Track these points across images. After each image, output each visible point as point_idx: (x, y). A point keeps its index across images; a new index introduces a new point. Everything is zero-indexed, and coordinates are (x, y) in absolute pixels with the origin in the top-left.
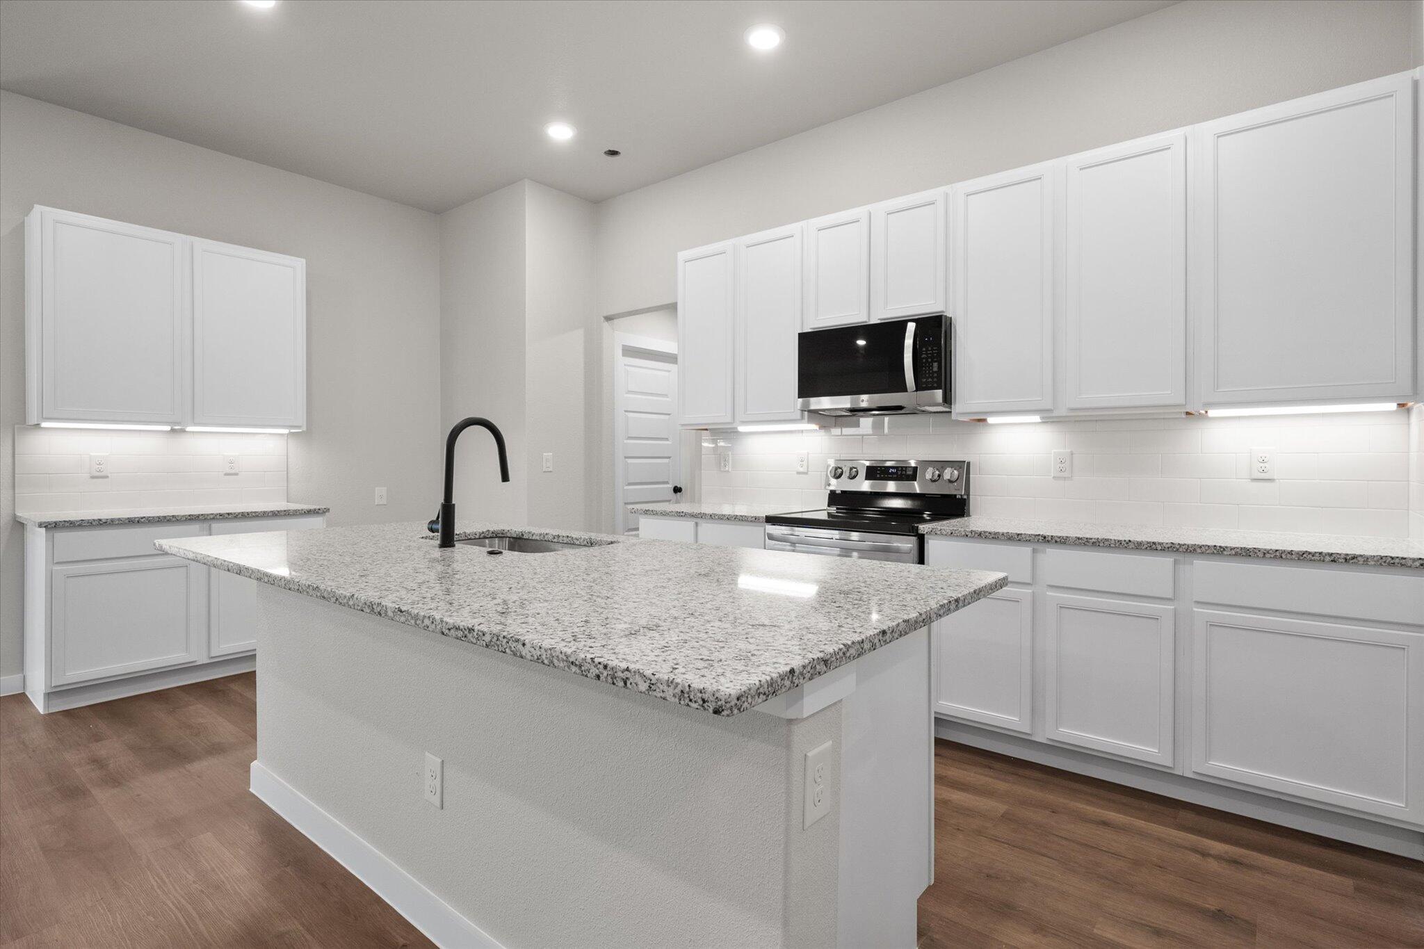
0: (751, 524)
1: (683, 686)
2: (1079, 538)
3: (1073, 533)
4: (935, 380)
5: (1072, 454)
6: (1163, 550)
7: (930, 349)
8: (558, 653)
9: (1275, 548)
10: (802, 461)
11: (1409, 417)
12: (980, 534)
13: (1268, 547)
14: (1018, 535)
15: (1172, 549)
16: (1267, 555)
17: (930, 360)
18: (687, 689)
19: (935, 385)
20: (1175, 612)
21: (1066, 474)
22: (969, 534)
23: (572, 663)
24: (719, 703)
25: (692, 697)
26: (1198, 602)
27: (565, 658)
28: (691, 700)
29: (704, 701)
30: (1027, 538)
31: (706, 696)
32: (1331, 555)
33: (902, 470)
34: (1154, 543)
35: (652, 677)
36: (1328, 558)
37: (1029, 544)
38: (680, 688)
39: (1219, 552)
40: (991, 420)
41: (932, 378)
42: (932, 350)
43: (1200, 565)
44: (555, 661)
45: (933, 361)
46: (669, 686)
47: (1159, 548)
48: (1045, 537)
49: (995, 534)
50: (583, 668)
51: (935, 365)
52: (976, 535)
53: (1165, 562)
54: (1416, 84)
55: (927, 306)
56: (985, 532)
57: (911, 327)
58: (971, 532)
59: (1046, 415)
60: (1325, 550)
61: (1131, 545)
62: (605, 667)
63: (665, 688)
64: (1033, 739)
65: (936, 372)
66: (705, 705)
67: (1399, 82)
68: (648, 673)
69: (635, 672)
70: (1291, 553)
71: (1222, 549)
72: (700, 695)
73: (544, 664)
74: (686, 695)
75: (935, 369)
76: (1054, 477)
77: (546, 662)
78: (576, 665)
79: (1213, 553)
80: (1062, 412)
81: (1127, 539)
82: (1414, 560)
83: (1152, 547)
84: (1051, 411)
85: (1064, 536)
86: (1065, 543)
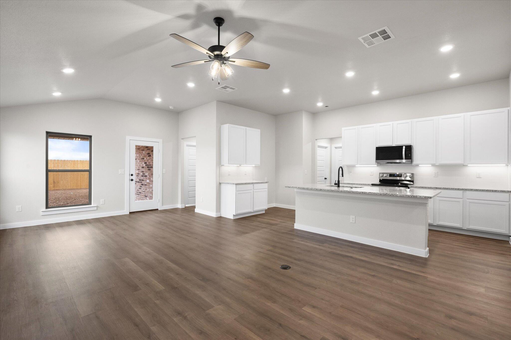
3: (442, 187)
5: (438, 172)
6: (461, 190)
10: (371, 173)
11: (508, 167)
12: (422, 187)
13: (481, 189)
15: (462, 189)
17: (408, 154)
19: (409, 159)
20: (463, 200)
21: (437, 176)
26: (467, 199)
30: (433, 188)
32: (492, 190)
33: (398, 175)
39: (471, 190)
40: (419, 165)
42: (409, 152)
43: (467, 192)
51: (410, 155)
53: (461, 192)
54: (508, 110)
55: (408, 143)
57: (404, 147)
60: (491, 189)
64: (433, 224)
67: (505, 109)
70: (485, 190)
71: (472, 189)
75: (410, 156)
76: (434, 177)
80: (437, 164)
82: (507, 191)
83: (458, 189)
84: (435, 164)
85: (441, 187)
86: (441, 189)
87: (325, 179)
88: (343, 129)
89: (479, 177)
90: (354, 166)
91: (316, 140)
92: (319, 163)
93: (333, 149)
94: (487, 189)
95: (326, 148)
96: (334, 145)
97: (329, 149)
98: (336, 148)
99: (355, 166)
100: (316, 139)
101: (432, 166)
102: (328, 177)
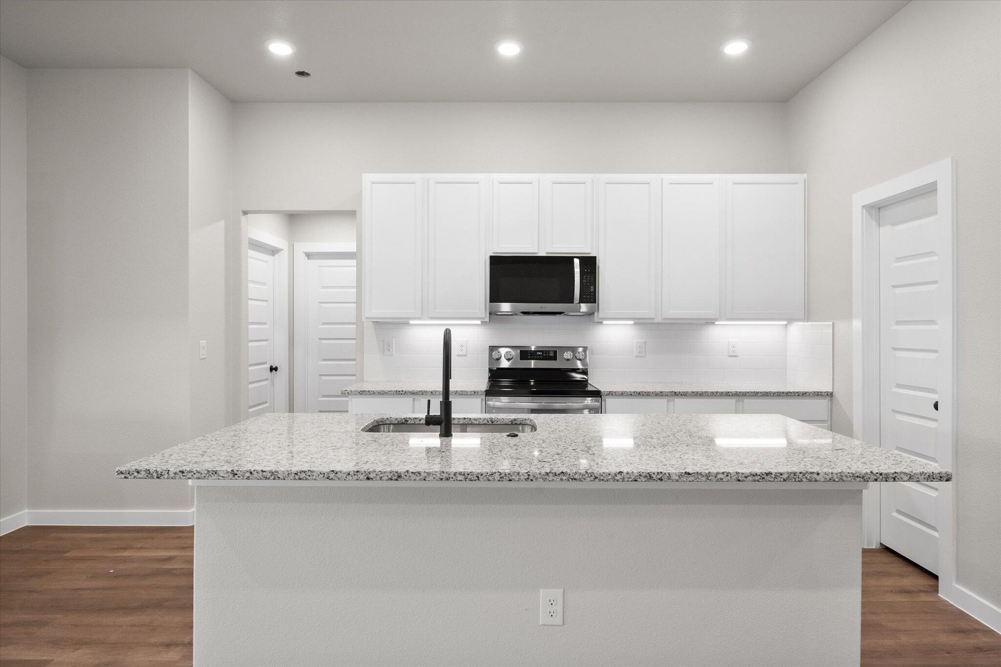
0: (471, 396)
1: (929, 473)
2: (693, 392)
4: (592, 297)
5: (645, 343)
7: (588, 277)
8: (846, 474)
9: (778, 391)
10: (462, 346)
12: (639, 393)
13: (775, 391)
14: (661, 392)
16: (775, 395)
17: (588, 284)
18: (932, 474)
19: (592, 300)
21: (642, 354)
22: (633, 394)
23: (857, 477)
24: (949, 476)
25: (934, 477)
27: (851, 475)
28: (934, 479)
29: (941, 477)
30: (666, 394)
31: (941, 475)
32: (798, 392)
33: (546, 353)
34: (728, 392)
35: (911, 473)
36: (797, 394)
37: (667, 397)
38: (927, 474)
40: (605, 322)
41: (590, 295)
42: (590, 277)
44: (844, 478)
45: (590, 285)
46: (921, 475)
47: (731, 394)
48: (675, 393)
49: (648, 392)
50: (865, 478)
51: (592, 287)
52: (637, 394)
55: (580, 249)
56: (642, 392)
57: (577, 262)
58: (634, 392)
59: (636, 321)
61: (718, 394)
62: (881, 474)
63: (919, 476)
65: (592, 292)
66: (942, 479)
68: (907, 471)
69: (900, 473)
70: (783, 393)
71: (757, 393)
72: (939, 475)
73: (835, 481)
74: (931, 477)
75: (592, 290)
76: (636, 356)
77: (837, 480)
78: (860, 477)
79: (754, 395)
81: (716, 391)
84: (653, 319)
85: (685, 391)
86: (686, 395)
87: (273, 369)
88: (368, 178)
89: (734, 354)
90: (401, 323)
91: (245, 213)
92: (254, 309)
93: (300, 258)
94: (788, 391)
95: (274, 251)
96: (302, 247)
97: (284, 255)
98: (309, 256)
99: (408, 324)
100: (245, 209)
101: (635, 324)
102: (281, 362)
